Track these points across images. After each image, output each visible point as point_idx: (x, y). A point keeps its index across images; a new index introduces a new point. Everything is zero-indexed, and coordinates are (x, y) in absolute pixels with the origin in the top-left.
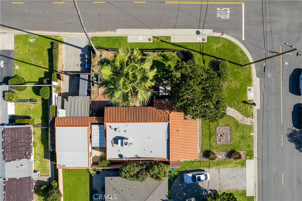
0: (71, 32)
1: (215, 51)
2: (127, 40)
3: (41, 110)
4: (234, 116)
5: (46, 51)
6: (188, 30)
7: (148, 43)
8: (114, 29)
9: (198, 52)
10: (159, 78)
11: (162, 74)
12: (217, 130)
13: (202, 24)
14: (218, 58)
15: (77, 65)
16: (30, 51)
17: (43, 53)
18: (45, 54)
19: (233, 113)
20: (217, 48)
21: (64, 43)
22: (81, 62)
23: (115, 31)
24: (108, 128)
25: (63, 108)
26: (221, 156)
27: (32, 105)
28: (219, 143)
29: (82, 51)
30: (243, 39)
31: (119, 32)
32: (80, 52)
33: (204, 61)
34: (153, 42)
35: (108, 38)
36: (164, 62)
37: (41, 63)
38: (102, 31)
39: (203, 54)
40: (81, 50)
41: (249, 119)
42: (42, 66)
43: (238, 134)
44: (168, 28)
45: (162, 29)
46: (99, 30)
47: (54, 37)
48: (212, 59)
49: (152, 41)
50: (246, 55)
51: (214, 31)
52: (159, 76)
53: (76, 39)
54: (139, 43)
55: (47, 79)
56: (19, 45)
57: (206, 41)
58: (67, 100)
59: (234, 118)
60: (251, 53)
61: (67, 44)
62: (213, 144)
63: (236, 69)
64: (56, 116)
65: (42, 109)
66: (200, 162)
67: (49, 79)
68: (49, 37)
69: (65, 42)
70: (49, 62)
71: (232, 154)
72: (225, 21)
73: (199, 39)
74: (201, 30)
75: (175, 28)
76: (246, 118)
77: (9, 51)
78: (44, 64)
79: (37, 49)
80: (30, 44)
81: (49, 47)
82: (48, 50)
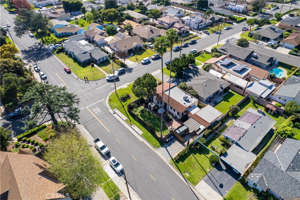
0: (163, 160)
2: (143, 134)
5: (185, 163)
6: (116, 117)
7: (136, 125)
8: (142, 142)
9: (124, 108)
11: (145, 112)
13: (109, 114)
14: (120, 101)
15: (175, 144)
16: (194, 171)
17: (187, 163)
18: (187, 162)
20: (116, 104)
21: (172, 158)
22: (173, 144)
25: (199, 129)
30: (104, 99)
31: (141, 139)
32: (168, 148)
33: (126, 104)
35: (149, 141)
36: (139, 115)
37: (193, 160)
38: (148, 147)
39: (123, 106)
40: (167, 148)
42: (194, 158)
44: (122, 124)
45: (124, 125)
46: (149, 148)
47: (174, 165)
48: (122, 102)
49: (134, 125)
50: (111, 95)
52: (147, 113)
53: (164, 154)
55: (196, 147)
56: (197, 178)
57: (116, 109)
60: (108, 94)
61: (171, 156)
63: (119, 94)
64: (206, 128)
67: (196, 146)
68: (176, 167)
69: (170, 158)
70: (188, 157)
72: (100, 108)
73: (117, 111)
74: (112, 113)
75: (119, 121)
77: (206, 181)
78: (192, 158)
79: (189, 168)
80: (190, 174)
81: (181, 162)
82: (183, 162)
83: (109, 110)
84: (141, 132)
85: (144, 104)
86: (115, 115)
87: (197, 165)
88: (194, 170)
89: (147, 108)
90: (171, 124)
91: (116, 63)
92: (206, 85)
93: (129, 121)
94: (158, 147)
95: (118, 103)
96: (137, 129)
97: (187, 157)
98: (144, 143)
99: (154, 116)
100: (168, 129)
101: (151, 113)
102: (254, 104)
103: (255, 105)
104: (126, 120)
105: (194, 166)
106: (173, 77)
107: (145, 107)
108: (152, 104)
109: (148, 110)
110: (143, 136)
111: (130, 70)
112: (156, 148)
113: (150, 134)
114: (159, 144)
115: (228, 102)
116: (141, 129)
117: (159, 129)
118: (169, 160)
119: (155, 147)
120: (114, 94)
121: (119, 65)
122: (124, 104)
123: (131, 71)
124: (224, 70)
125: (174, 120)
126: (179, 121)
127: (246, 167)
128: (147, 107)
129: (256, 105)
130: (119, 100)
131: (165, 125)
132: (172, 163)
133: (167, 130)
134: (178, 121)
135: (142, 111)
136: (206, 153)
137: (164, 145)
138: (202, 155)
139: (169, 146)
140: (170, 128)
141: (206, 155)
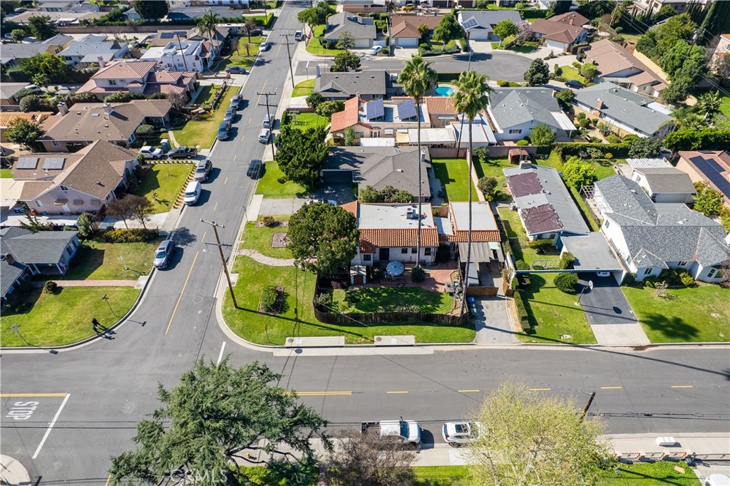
0: (508, 349)
1: (276, 325)
2: (416, 339)
4: (264, 256)
5: (540, 323)
6: (316, 355)
7: (380, 335)
8: (437, 354)
9: (303, 322)
10: (365, 292)
11: (360, 297)
13: (291, 362)
14: (273, 316)
15: (487, 308)
16: (566, 323)
17: (543, 320)
18: (540, 319)
19: (265, 260)
20: (272, 328)
21: (516, 333)
22: (483, 310)
23: (435, 351)
25: (494, 251)
29: (484, 324)
30: (224, 343)
31: (429, 350)
32: (487, 323)
33: (296, 313)
34: (373, 337)
35: (445, 341)
36: (357, 310)
37: (543, 308)
38: (457, 351)
39: (296, 320)
40: (486, 325)
41: (242, 254)
42: (540, 305)
43: (262, 240)
44: (349, 356)
45: (358, 354)
46: (462, 352)
47: (533, 341)
48: (281, 315)
49: (376, 337)
50: (227, 322)
51: (272, 353)
52: (364, 295)
53: (497, 339)
54: (397, 335)
56: (584, 330)
57: (288, 339)
58: (491, 258)
59: (264, 255)
60: (218, 326)
61: (511, 332)
63: (248, 304)
64: (501, 243)
68: (541, 340)
69: (513, 335)
70: (531, 309)
71: (274, 225)
73: (298, 341)
75: (337, 356)
76: (247, 255)
77: (597, 322)
78: (537, 308)
79: (555, 325)
80: (569, 332)
81: (536, 327)
82: (537, 324)
83: (275, 354)
84: (411, 339)
85: (333, 283)
86: (306, 352)
87: (556, 311)
88: (564, 321)
89: (349, 286)
90: (433, 282)
91: (121, 242)
92: (402, 171)
93: (355, 338)
94: (473, 337)
95: (276, 326)
96: (393, 340)
98: (442, 351)
99: (385, 291)
100: (441, 294)
101: (371, 289)
102: (487, 162)
103: (490, 163)
104: (346, 342)
105: (556, 315)
106: (305, 194)
107: (343, 287)
108: (359, 269)
109: (358, 289)
110: (422, 341)
111: (184, 236)
112: (472, 341)
113: (429, 329)
114: (467, 331)
115: (453, 181)
116: (400, 334)
117: (429, 306)
118: (517, 341)
119: (470, 340)
120: (231, 313)
121: (137, 241)
122: (290, 313)
123: (190, 236)
124: (386, 129)
125: (427, 271)
126: (434, 265)
127: (615, 257)
128: (349, 284)
129: (491, 161)
130: (265, 316)
131: (428, 291)
132: (528, 340)
133: (442, 296)
134: (436, 267)
135: (352, 300)
136: (541, 283)
137: (474, 324)
138: (541, 290)
139: (485, 319)
140: (441, 289)
141: (546, 286)
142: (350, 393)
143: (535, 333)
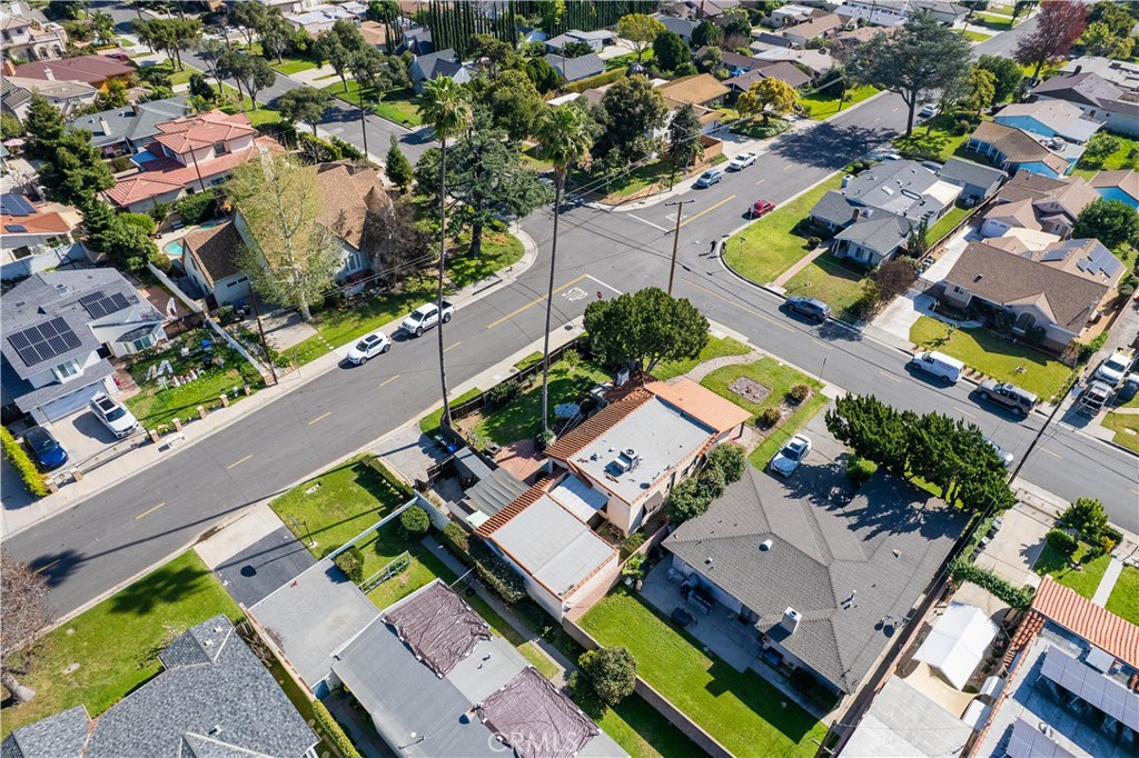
0: (375, 438)
2: (478, 391)
3: (429, 571)
5: (354, 486)
6: (553, 332)
12: (734, 390)
13: (563, 319)
16: (320, 505)
17: (351, 491)
18: (355, 491)
21: (377, 457)
24: (579, 465)
25: (470, 511)
26: (785, 412)
27: (403, 578)
28: (758, 401)
29: (420, 446)
32: (419, 449)
37: (359, 508)
40: (417, 446)
41: (752, 353)
42: (366, 509)
43: (765, 376)
45: (517, 353)
46: (423, 409)
47: (351, 460)
49: (518, 371)
53: (395, 440)
56: (291, 511)
58: (468, 498)
62: (753, 407)
64: (471, 531)
65: (429, 568)
66: (769, 439)
69: (379, 454)
70: (375, 495)
71: (793, 399)
73: (578, 332)
74: (569, 324)
75: (532, 342)
76: (747, 356)
77: (276, 534)
78: (367, 503)
79: (332, 494)
80: (312, 496)
81: (355, 476)
82: (356, 481)
88: (323, 507)
90: (523, 454)
94: (423, 427)
97: (373, 492)
105: (338, 508)
111: (839, 334)
112: (421, 422)
117: (498, 424)
123: (836, 337)
127: (268, 631)
131: (516, 440)
136: (382, 544)
137: (432, 439)
138: (377, 534)
139: (424, 452)
140: (505, 452)
141: (372, 546)
142: (490, 327)
143: (353, 469)
